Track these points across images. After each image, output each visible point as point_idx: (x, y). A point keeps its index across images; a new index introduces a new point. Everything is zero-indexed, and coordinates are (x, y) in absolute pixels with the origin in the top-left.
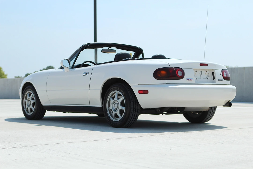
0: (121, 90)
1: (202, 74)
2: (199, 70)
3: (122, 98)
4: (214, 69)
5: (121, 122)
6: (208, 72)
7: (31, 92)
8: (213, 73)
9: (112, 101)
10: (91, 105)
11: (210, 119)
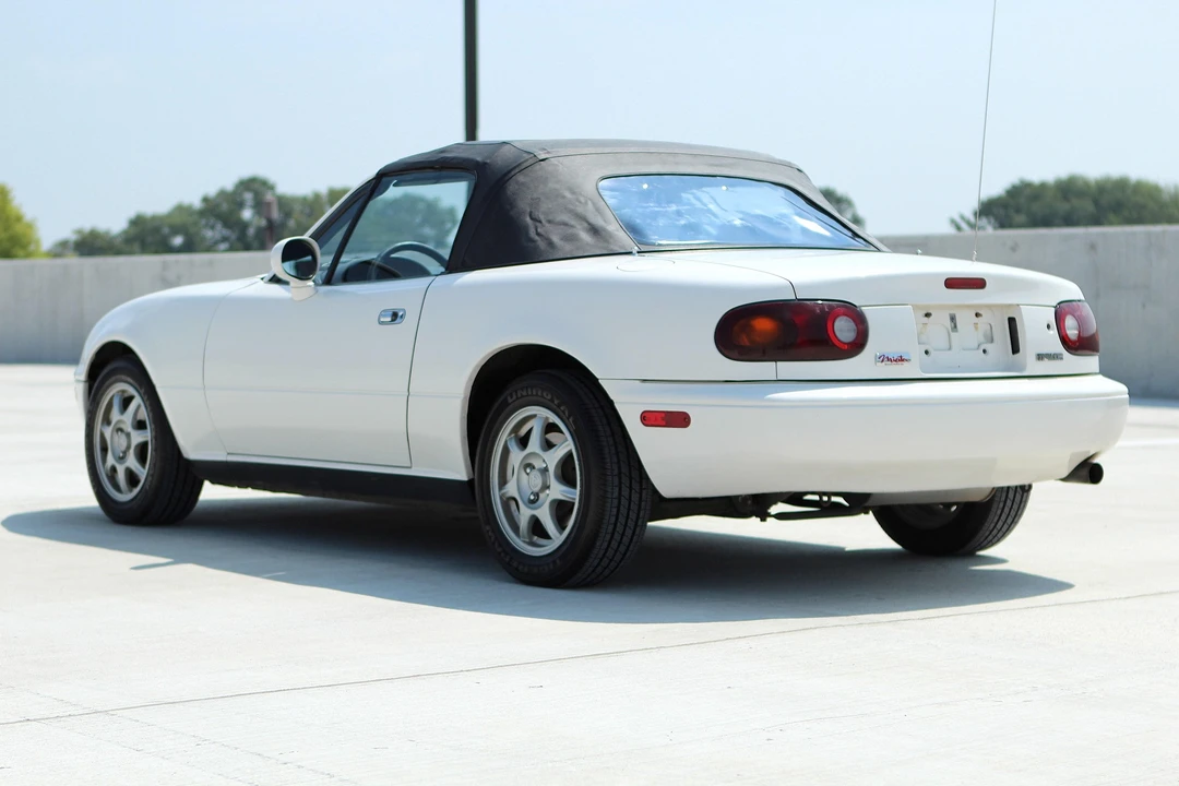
0: (559, 406)
1: (955, 327)
2: (942, 307)
3: (566, 445)
4: (1015, 302)
5: (558, 561)
6: (987, 316)
7: (131, 391)
8: (1012, 321)
9: (516, 456)
10: (419, 471)
11: (1004, 535)
